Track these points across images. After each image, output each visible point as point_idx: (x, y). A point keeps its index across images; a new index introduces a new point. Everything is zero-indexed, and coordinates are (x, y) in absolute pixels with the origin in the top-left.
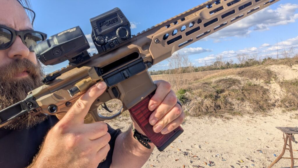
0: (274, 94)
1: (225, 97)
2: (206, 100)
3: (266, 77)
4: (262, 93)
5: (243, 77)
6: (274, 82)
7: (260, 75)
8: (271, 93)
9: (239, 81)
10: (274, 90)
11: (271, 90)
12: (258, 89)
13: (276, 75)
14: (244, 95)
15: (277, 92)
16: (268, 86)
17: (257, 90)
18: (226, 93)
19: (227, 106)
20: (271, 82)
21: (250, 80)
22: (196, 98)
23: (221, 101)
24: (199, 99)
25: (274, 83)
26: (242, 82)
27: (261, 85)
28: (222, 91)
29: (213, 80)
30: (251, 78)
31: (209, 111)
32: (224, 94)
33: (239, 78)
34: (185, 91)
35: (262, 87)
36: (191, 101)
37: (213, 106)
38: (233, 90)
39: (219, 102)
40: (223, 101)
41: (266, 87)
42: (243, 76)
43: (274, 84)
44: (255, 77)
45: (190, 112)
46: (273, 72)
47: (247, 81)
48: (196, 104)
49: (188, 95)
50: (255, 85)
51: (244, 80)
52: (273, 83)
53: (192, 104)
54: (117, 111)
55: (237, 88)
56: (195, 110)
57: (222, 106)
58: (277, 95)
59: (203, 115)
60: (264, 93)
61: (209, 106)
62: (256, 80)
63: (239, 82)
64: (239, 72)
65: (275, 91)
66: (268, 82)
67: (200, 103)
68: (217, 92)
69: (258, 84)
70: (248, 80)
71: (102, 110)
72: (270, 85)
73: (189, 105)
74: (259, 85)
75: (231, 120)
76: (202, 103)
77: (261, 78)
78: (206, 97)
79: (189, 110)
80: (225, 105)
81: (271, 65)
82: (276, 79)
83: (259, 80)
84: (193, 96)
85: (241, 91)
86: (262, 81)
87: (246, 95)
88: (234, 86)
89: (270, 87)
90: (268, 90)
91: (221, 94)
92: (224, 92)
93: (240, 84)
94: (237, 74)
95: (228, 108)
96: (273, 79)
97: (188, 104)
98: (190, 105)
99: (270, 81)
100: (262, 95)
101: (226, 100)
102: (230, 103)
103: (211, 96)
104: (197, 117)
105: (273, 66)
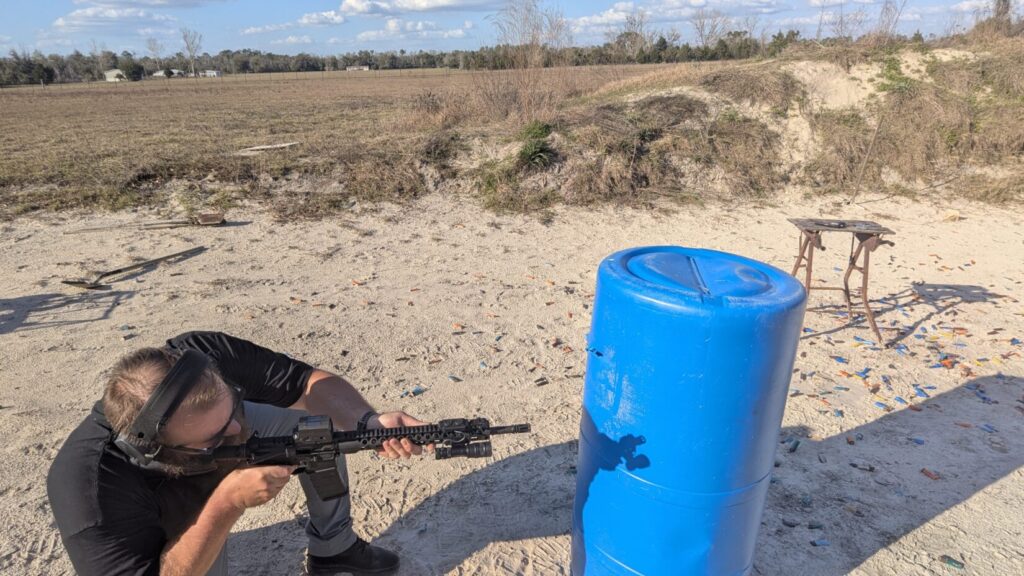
0: (793, 147)
1: (661, 153)
2: (609, 159)
3: (778, 98)
4: (760, 143)
5: (717, 94)
6: (797, 112)
7: (762, 90)
8: (784, 144)
9: (706, 105)
10: (793, 137)
11: (786, 137)
12: (753, 133)
13: (804, 93)
14: (715, 149)
15: (799, 143)
16: (779, 123)
17: (748, 136)
18: (666, 140)
19: (666, 178)
20: (790, 112)
21: (735, 105)
22: (580, 153)
23: (650, 163)
24: (591, 155)
25: (797, 116)
26: (713, 110)
27: (761, 120)
28: (656, 134)
29: (631, 98)
30: (739, 99)
31: (618, 190)
32: (661, 142)
33: (703, 95)
34: (547, 129)
35: (764, 126)
36: (565, 159)
37: (629, 176)
38: (686, 133)
39: (645, 167)
40: (655, 163)
41: (773, 128)
42: (716, 90)
43: (795, 119)
44: (748, 97)
45: (563, 192)
46: (799, 82)
47: (726, 106)
48: (580, 169)
49: (556, 141)
50: (746, 120)
51: (717, 103)
52: (795, 116)
53: (569, 168)
54: (335, 184)
55: (698, 127)
56: (577, 186)
57: (653, 179)
58: (799, 151)
59: (599, 202)
60: (765, 145)
61: (616, 176)
62: (752, 104)
63: (703, 107)
64: (707, 76)
65: (796, 139)
66: (780, 114)
67: (591, 168)
68: (643, 137)
69: (754, 117)
70: (728, 103)
71: (284, 182)
72: (785, 121)
73: (559, 172)
74: (757, 120)
75: (676, 215)
76: (597, 167)
77: (764, 99)
78: (609, 150)
79: (560, 187)
80: (661, 175)
81: (799, 59)
82: (802, 107)
83: (757, 104)
84: (573, 144)
85: (707, 137)
86: (766, 108)
87: (719, 148)
88: (688, 121)
89: (785, 128)
90: (778, 136)
91: (653, 143)
92: (662, 137)
93: (706, 113)
94: (701, 84)
95: (669, 184)
96: (796, 105)
97: (556, 171)
98: (563, 172)
99: (786, 110)
100: (761, 150)
101: (665, 161)
102: (675, 170)
103: (624, 147)
104: (584, 207)
105: (802, 64)
